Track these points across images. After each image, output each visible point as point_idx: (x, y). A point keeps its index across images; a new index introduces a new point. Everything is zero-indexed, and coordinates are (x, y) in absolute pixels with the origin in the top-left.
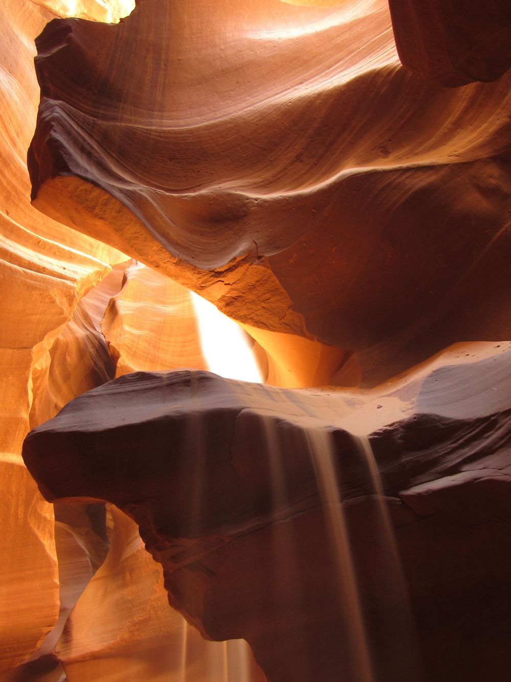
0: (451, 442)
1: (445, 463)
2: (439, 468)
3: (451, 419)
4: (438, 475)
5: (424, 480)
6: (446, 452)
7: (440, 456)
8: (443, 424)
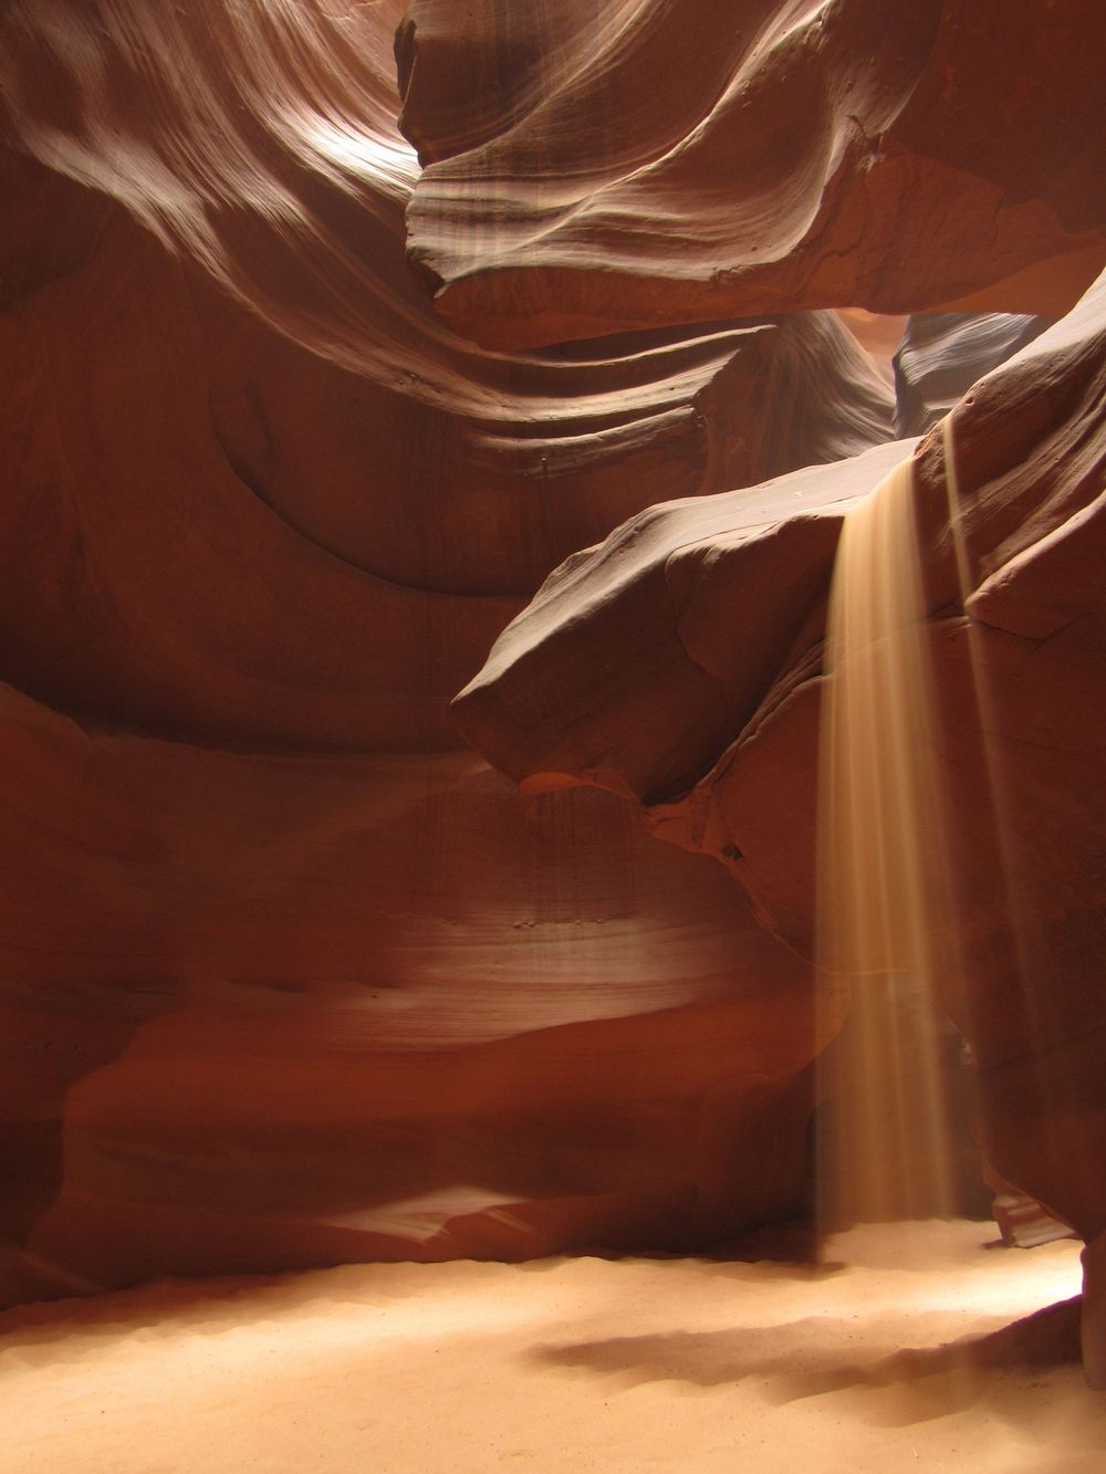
0: (1086, 409)
1: (1070, 478)
2: (1055, 500)
3: (1078, 343)
4: (1054, 520)
5: (1014, 548)
6: (1071, 445)
7: (1056, 465)
8: (1058, 373)
